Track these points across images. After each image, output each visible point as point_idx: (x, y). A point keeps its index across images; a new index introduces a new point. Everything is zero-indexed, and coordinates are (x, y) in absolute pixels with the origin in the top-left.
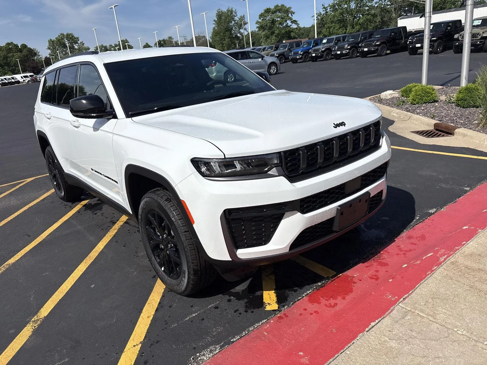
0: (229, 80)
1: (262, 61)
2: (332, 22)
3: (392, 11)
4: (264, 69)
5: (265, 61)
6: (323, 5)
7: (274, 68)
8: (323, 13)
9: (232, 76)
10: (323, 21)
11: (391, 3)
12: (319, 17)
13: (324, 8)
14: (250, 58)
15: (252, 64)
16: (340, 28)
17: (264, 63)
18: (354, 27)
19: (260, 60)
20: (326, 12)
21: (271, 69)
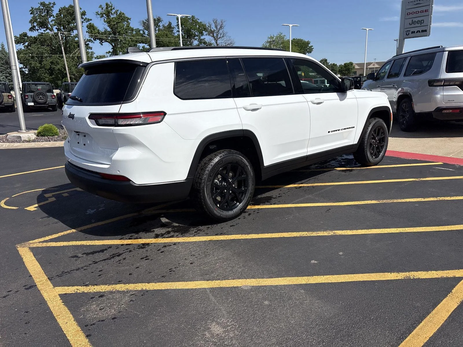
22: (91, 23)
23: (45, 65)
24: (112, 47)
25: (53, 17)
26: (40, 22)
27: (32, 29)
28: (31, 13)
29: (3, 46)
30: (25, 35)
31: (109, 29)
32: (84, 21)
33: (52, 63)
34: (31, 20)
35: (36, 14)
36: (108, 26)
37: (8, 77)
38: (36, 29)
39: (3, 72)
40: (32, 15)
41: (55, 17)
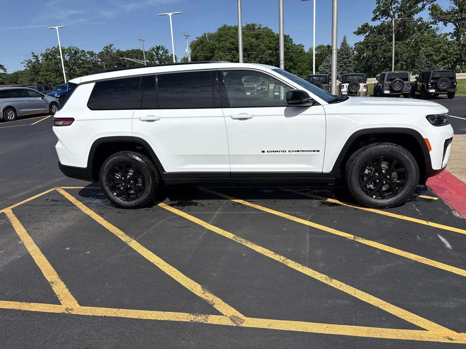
0: (10, 118)
1: (43, 100)
2: (47, 71)
3: (103, 67)
4: (45, 108)
5: (46, 101)
6: (33, 53)
7: (55, 108)
8: (33, 61)
9: (12, 113)
10: (36, 69)
11: (101, 60)
12: (30, 64)
13: (34, 56)
14: (29, 96)
15: (32, 102)
16: (57, 77)
17: (44, 102)
18: (72, 77)
19: (40, 98)
20: (36, 61)
21: (52, 108)
22: (434, 4)
23: (377, 53)
24: (456, 28)
25: (398, 4)
26: (382, 11)
27: (374, 19)
28: (377, 3)
29: (345, 39)
30: (366, 25)
31: (457, 8)
32: (427, 3)
33: (384, 51)
34: (375, 10)
35: (381, 3)
36: (455, 4)
37: (343, 67)
38: (378, 18)
39: (341, 62)
40: (377, 5)
41: (399, 4)
